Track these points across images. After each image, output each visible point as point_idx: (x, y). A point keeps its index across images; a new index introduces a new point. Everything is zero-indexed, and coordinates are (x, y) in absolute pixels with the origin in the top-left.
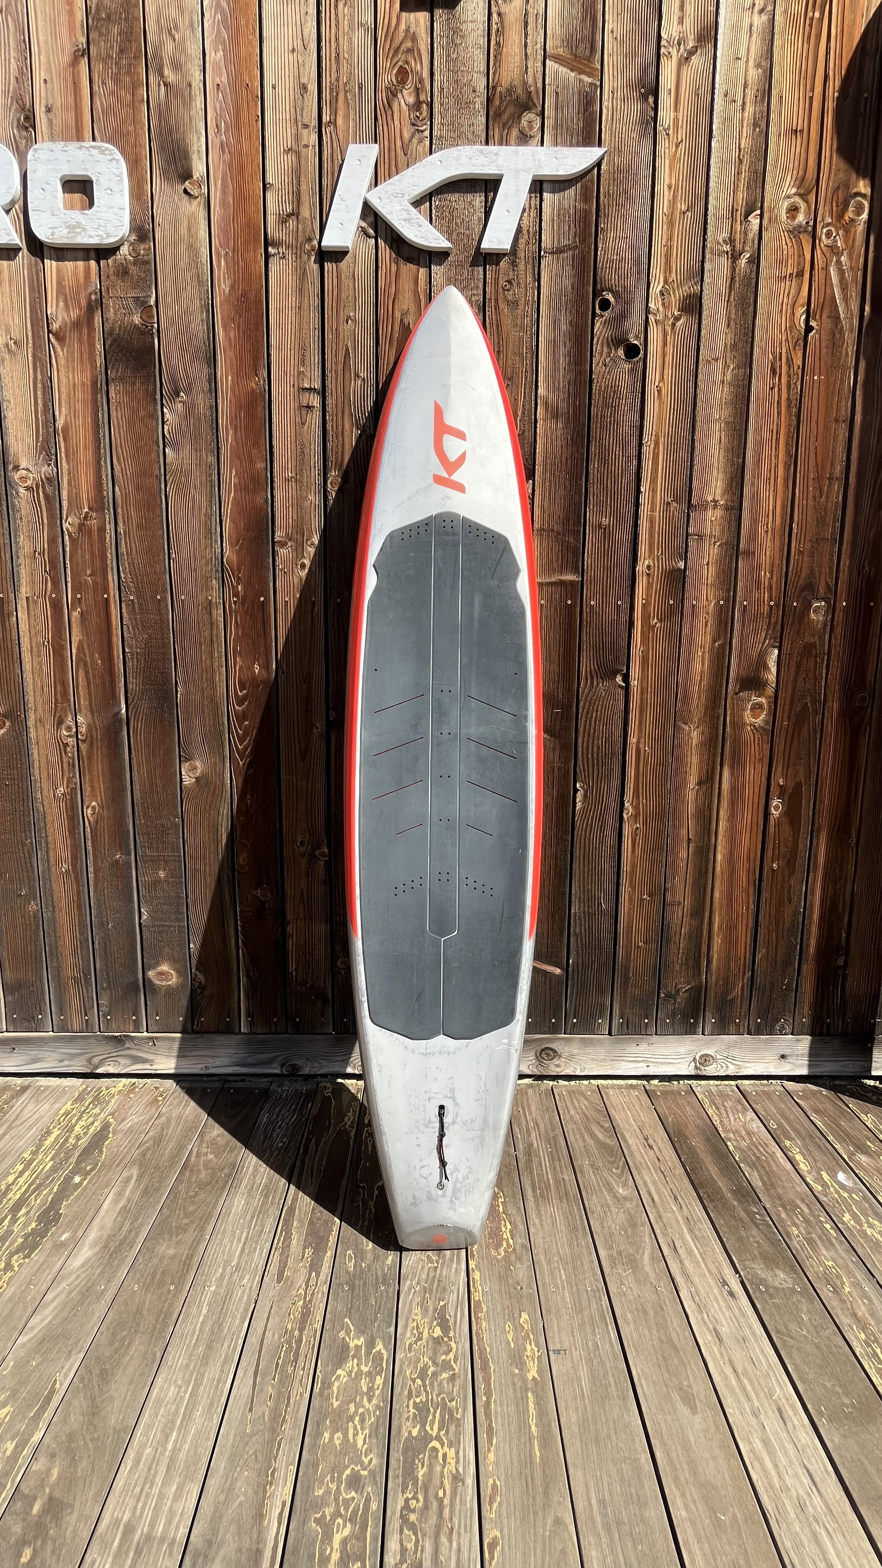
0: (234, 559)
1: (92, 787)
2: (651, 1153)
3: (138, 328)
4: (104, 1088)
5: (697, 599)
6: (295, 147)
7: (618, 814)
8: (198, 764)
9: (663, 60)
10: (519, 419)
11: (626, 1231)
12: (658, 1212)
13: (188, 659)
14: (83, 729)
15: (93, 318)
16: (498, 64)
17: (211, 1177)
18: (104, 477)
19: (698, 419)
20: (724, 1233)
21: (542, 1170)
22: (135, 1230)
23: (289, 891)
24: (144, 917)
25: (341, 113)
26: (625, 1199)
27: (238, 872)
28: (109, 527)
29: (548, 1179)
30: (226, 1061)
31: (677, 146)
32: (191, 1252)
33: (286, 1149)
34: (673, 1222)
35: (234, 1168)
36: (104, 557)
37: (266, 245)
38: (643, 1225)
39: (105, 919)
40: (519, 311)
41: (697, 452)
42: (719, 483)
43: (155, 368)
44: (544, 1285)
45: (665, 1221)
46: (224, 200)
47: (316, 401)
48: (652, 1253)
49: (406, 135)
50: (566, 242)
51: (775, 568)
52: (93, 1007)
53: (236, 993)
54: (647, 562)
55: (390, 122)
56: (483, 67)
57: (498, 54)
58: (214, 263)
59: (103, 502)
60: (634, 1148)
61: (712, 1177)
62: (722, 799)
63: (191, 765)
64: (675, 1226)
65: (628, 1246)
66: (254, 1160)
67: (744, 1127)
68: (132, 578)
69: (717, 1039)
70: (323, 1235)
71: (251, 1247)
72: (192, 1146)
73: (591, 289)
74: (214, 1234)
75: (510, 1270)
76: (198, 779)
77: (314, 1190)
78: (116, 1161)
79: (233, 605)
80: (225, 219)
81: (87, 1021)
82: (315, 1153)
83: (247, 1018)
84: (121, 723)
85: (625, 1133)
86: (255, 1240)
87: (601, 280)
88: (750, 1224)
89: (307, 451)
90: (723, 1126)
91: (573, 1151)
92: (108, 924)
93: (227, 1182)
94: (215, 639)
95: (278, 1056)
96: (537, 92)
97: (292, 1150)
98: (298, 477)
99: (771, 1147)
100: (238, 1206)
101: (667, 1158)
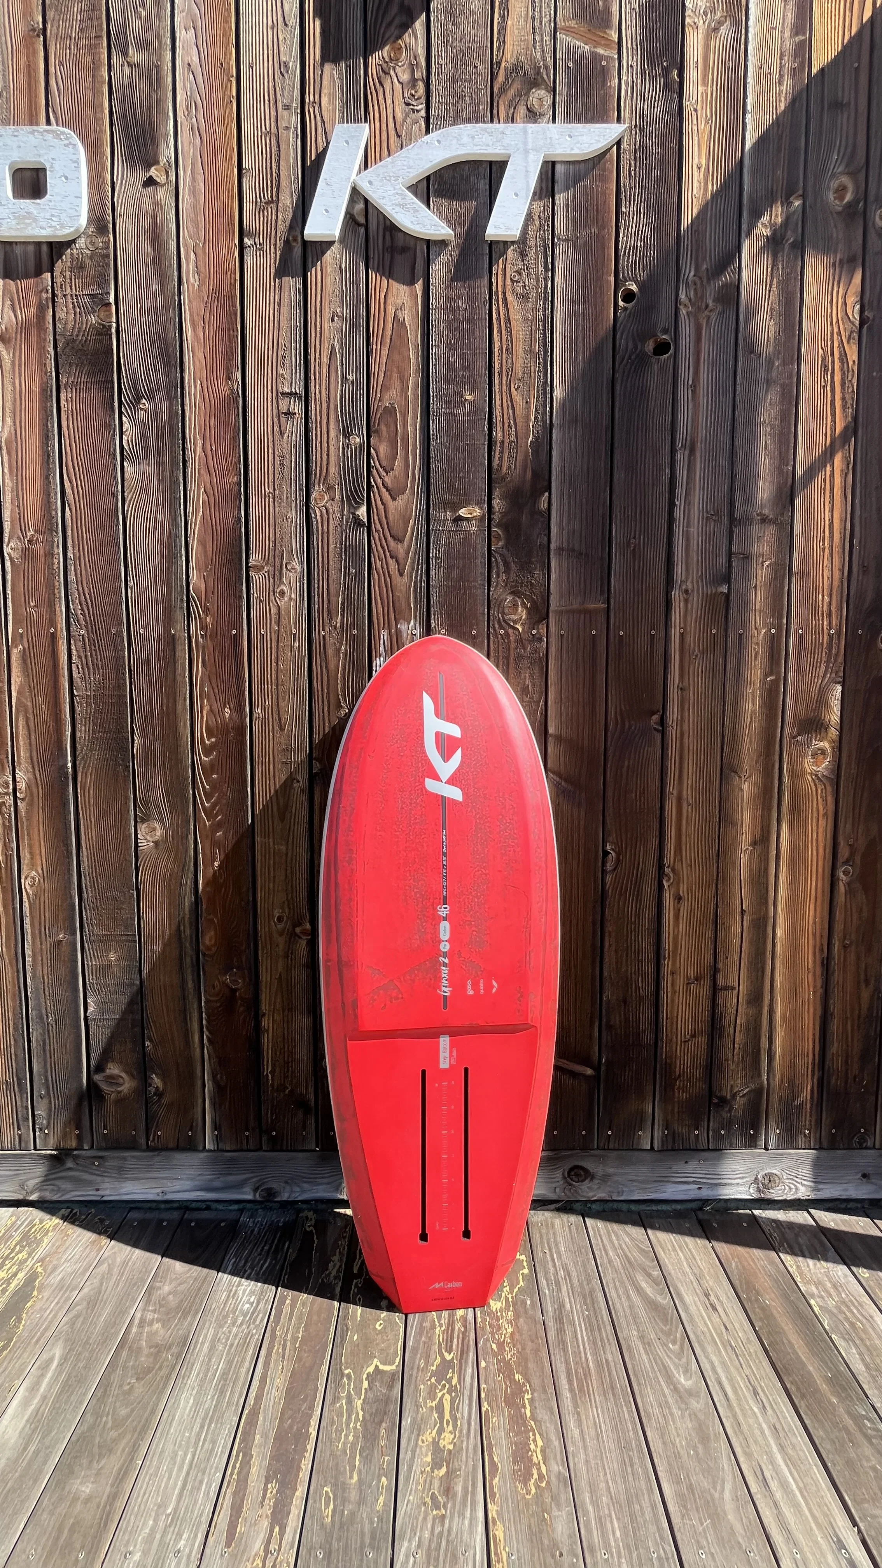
0: (203, 586)
1: (31, 853)
2: (715, 1315)
3: (95, 328)
4: (37, 1220)
5: (744, 627)
6: (274, 130)
7: (657, 880)
8: (157, 825)
9: (688, 31)
10: (531, 424)
11: (695, 1449)
12: (735, 1416)
13: (147, 703)
14: (22, 786)
15: (44, 318)
16: (502, 38)
17: (155, 1359)
18: (52, 495)
19: (739, 422)
20: (828, 1452)
21: (578, 1346)
22: (45, 1450)
23: (264, 976)
24: (91, 1009)
25: (325, 91)
26: (690, 1393)
27: (204, 955)
28: (58, 551)
29: (587, 1360)
30: (187, 1184)
31: (706, 122)
32: (114, 1491)
33: (252, 1314)
34: (757, 1432)
35: (184, 1345)
36: (51, 587)
37: (242, 235)
38: (717, 1438)
39: (44, 1011)
40: (530, 304)
41: (739, 459)
42: (767, 495)
43: (113, 371)
44: (592, 1550)
45: (746, 1431)
46: (194, 187)
47: (297, 407)
48: (735, 1489)
49: (399, 115)
51: (834, 591)
52: (28, 1119)
53: (200, 1101)
54: (684, 586)
55: (381, 101)
56: (485, 41)
57: (503, 28)
58: (183, 256)
59: (51, 523)
60: (693, 1309)
61: (798, 1357)
62: (781, 863)
63: (148, 827)
64: (759, 1439)
65: (701, 1476)
66: (211, 1331)
67: (827, 1276)
68: (82, 610)
69: (782, 1154)
70: (293, 1459)
71: (195, 1480)
72: (135, 1310)
73: (612, 279)
74: (149, 1457)
75: (544, 1519)
76: (156, 843)
77: (285, 1380)
78: (36, 1333)
79: (200, 639)
80: (195, 207)
81: (20, 1136)
82: (290, 1319)
83: (213, 1133)
84: (67, 778)
85: (679, 1285)
86: (202, 1466)
87: (623, 268)
88: (859, 1437)
89: (287, 463)
90: (801, 1274)
91: (616, 1315)
92: (48, 1018)
93: (173, 1369)
94: (178, 677)
95: (250, 1179)
96: (546, 67)
97: (261, 1315)
98: (277, 492)
99: (866, 1307)
100: (185, 1409)
101: (737, 1325)
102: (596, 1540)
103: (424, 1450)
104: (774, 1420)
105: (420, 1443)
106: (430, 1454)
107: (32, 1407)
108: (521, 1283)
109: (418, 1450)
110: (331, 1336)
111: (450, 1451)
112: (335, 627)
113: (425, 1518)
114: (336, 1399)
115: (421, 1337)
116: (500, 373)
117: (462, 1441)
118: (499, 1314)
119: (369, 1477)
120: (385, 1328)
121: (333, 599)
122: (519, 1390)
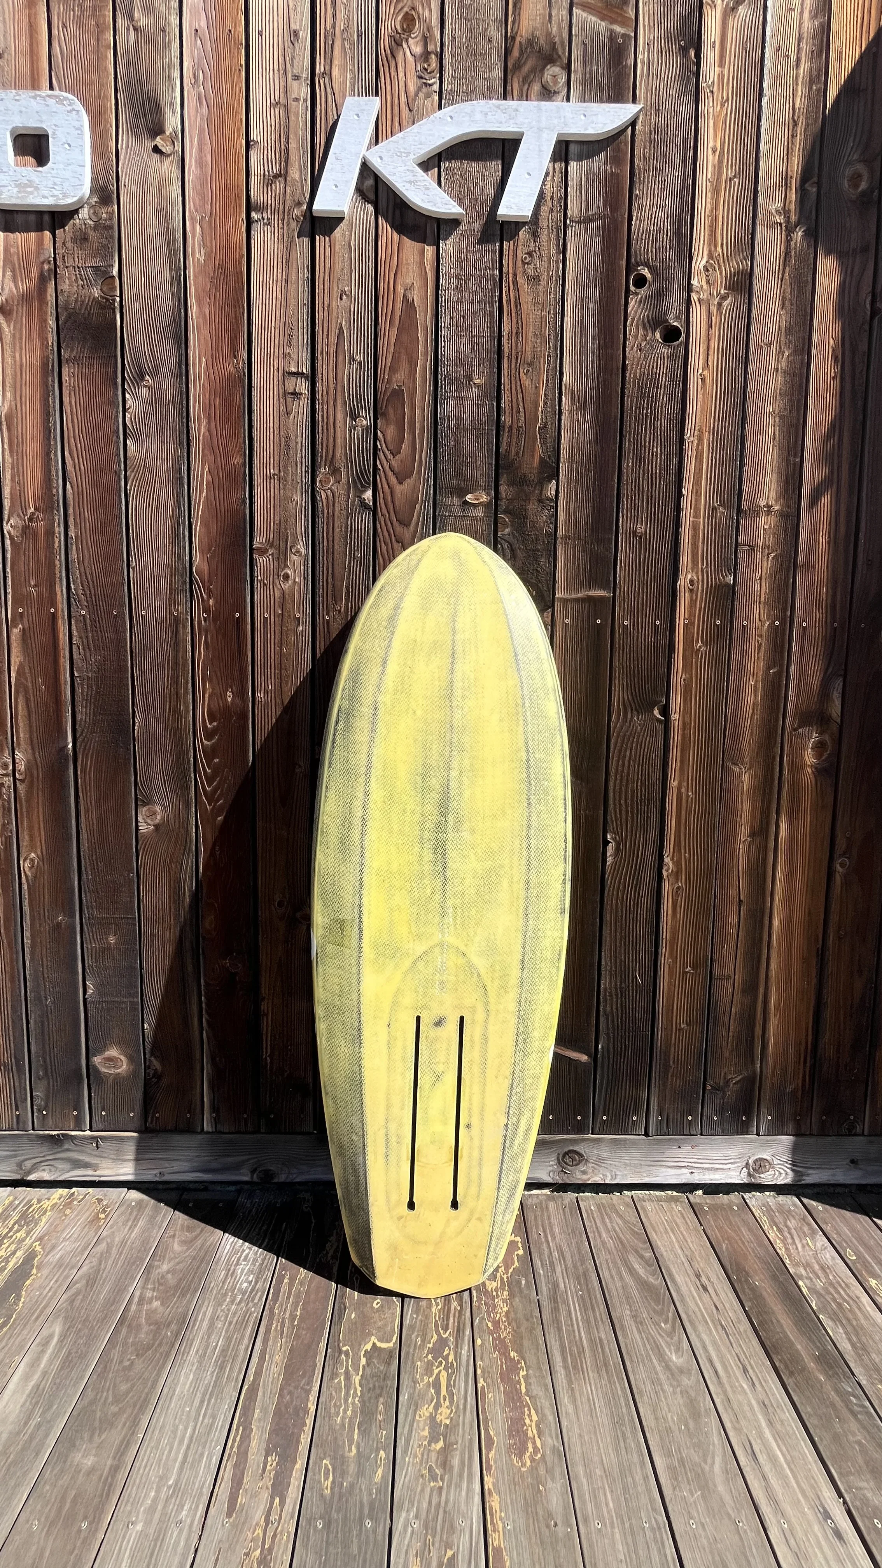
0: (206, 568)
1: (31, 836)
2: (706, 1296)
3: (98, 302)
4: (35, 1201)
5: (748, 619)
6: (283, 101)
7: (656, 870)
8: (158, 809)
9: (706, 10)
10: (540, 410)
11: (686, 1424)
12: (725, 1392)
13: (148, 686)
14: (21, 767)
15: (45, 291)
16: (517, 12)
17: (154, 1336)
18: (54, 472)
19: (749, 412)
20: (816, 1427)
21: (573, 1326)
22: (46, 1425)
23: (264, 960)
24: (90, 992)
25: (336, 62)
26: (681, 1371)
27: (204, 938)
28: (59, 530)
29: (581, 1338)
30: (186, 1166)
31: (722, 105)
32: (116, 1462)
33: (251, 1292)
34: (746, 1408)
35: (184, 1322)
36: (51, 565)
37: (249, 209)
38: (707, 1413)
40: (541, 288)
41: (747, 451)
42: (774, 487)
43: (116, 347)
44: (586, 1521)
45: (735, 1407)
46: (201, 159)
47: (303, 387)
48: (725, 1462)
49: (412, 88)
50: (595, 210)
51: (839, 585)
52: (26, 1099)
53: (199, 1083)
54: (689, 576)
55: (393, 73)
56: (500, 15)
58: (188, 229)
59: (52, 501)
60: (684, 1289)
61: (786, 1336)
62: (779, 853)
63: (149, 810)
64: (749, 1414)
65: (692, 1451)
66: (210, 1309)
67: (815, 1258)
68: (83, 590)
69: (773, 1140)
70: (292, 1433)
71: (196, 1452)
72: (134, 1288)
73: (624, 263)
74: (150, 1431)
75: (539, 1491)
76: (157, 827)
77: (284, 1358)
78: (36, 1310)
79: (203, 623)
80: (202, 180)
81: (18, 1116)
82: (288, 1298)
83: (211, 1114)
84: (67, 761)
85: (671, 1267)
86: (203, 1440)
87: (636, 252)
88: (845, 1413)
89: (292, 444)
90: (789, 1256)
91: (610, 1295)
92: (46, 999)
93: (173, 1345)
94: (181, 661)
95: (248, 1160)
96: (562, 43)
97: (259, 1294)
98: (282, 474)
99: (853, 1288)
100: (185, 1384)
101: (727, 1306)
102: (590, 1513)
103: (421, 1425)
104: (762, 1396)
105: (417, 1417)
106: (427, 1428)
107: (32, 1383)
108: (516, 1264)
109: (415, 1424)
110: (329, 1314)
111: (446, 1426)
112: (340, 611)
113: (423, 1490)
114: (334, 1375)
115: (417, 1316)
116: (510, 358)
117: (459, 1416)
118: (494, 1293)
119: (367, 1450)
120: (382, 1306)
121: (338, 583)
122: (513, 1367)
